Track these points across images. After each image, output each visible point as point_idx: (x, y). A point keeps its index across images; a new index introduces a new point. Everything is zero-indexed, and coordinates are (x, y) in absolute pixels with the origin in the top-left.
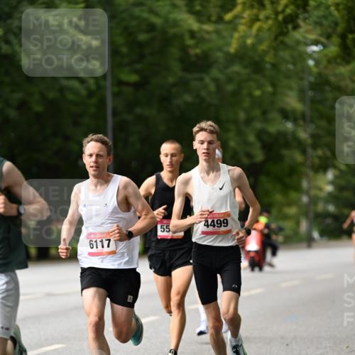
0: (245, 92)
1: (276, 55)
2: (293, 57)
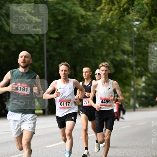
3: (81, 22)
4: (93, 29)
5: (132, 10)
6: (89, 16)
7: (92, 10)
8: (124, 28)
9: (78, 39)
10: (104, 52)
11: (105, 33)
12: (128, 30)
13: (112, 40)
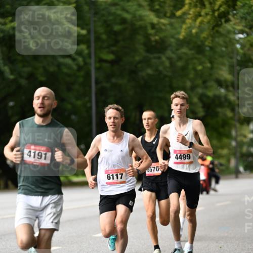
0: (190, 67)
1: (212, 41)
2: (225, 42)
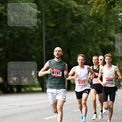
3: (74, 13)
4: (84, 19)
5: (118, 3)
6: (81, 8)
7: (83, 3)
8: (111, 19)
9: (72, 27)
10: (94, 39)
11: (95, 23)
12: (114, 20)
13: (101, 28)
